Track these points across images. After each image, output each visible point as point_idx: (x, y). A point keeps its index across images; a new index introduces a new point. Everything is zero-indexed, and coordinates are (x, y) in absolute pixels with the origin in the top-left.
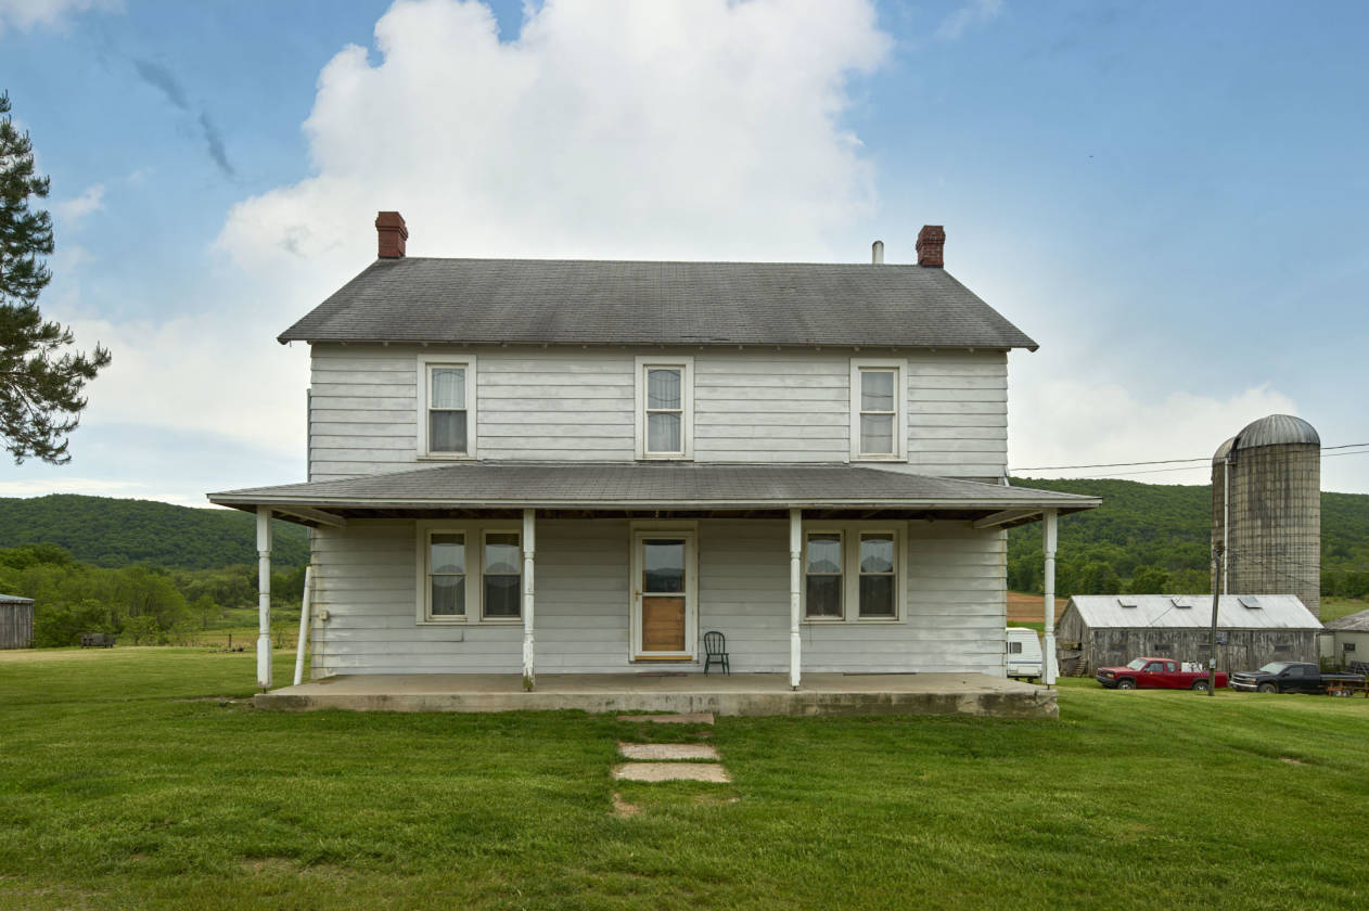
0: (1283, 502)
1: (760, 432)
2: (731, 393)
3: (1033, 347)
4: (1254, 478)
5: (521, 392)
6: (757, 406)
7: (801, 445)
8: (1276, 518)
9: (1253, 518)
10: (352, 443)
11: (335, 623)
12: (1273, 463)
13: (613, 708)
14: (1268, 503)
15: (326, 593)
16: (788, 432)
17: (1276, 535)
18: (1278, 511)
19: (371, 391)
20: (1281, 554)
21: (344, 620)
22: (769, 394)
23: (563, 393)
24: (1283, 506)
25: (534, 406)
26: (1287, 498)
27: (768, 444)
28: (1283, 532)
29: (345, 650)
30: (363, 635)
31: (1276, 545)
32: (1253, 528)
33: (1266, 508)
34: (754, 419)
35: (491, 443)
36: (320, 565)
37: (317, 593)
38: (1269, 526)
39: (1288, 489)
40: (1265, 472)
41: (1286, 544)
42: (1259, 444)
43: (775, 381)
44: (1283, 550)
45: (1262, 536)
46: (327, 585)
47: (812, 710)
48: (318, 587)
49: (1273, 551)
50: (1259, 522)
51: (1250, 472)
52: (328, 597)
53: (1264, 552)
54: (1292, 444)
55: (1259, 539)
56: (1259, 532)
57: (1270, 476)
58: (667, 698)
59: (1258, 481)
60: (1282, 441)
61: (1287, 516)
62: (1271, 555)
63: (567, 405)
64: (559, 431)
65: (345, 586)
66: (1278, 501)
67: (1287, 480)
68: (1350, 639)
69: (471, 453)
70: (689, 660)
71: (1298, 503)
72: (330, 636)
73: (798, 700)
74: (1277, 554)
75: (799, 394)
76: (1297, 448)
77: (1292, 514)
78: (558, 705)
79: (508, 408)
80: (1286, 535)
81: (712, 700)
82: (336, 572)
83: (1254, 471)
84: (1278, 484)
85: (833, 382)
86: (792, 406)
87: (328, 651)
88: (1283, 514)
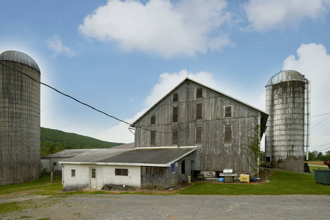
0: (19, 92)
4: (5, 76)
8: (15, 99)
9: (4, 98)
12: (14, 71)
14: (12, 91)
17: (16, 108)
18: (17, 96)
20: (18, 117)
24: (19, 94)
26: (21, 90)
28: (19, 107)
31: (16, 113)
32: (4, 103)
33: (11, 93)
38: (12, 103)
39: (22, 86)
40: (10, 75)
41: (21, 113)
42: (7, 59)
44: (19, 116)
45: (9, 108)
49: (14, 116)
50: (7, 100)
51: (3, 73)
53: (10, 116)
54: (25, 65)
55: (7, 109)
56: (7, 105)
57: (12, 77)
59: (7, 78)
60: (19, 61)
61: (21, 100)
62: (13, 117)
66: (17, 91)
67: (21, 81)
68: (55, 160)
71: (27, 94)
74: (16, 117)
76: (27, 68)
77: (24, 99)
80: (21, 109)
83: (5, 73)
84: (17, 83)
88: (19, 98)
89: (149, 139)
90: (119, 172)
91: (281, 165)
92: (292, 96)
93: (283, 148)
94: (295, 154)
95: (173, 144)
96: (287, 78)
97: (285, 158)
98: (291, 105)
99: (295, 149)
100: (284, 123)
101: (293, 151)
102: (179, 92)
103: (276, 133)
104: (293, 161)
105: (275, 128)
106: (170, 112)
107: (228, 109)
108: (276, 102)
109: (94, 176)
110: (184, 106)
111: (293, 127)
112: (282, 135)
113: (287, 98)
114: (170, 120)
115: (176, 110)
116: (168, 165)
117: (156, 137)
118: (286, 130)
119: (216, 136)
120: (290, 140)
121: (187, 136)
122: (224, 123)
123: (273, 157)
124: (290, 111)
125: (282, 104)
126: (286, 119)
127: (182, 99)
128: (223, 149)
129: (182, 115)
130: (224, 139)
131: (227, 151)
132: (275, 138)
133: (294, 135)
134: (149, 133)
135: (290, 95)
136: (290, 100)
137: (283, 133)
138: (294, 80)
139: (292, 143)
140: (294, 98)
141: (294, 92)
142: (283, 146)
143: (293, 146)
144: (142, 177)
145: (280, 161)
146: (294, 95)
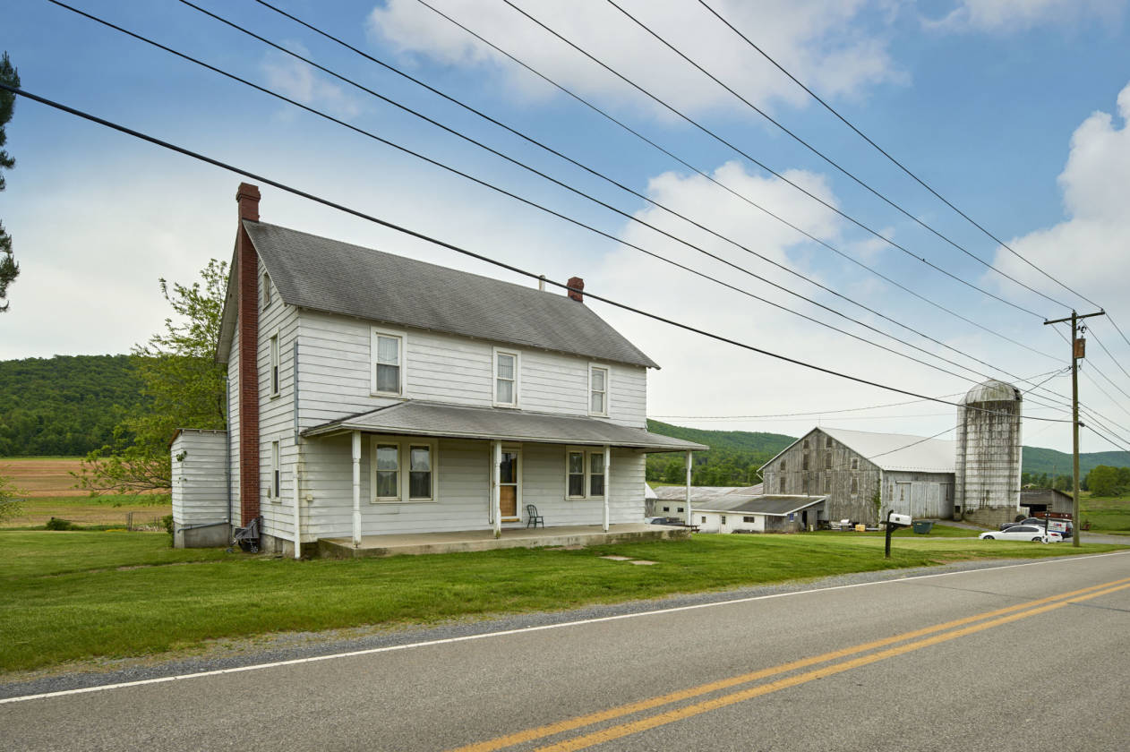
1: (551, 396)
2: (539, 374)
3: (658, 368)
5: (432, 359)
6: (549, 382)
7: (567, 405)
10: (326, 380)
11: (316, 503)
13: (537, 545)
15: (311, 483)
16: (563, 398)
19: (341, 346)
21: (322, 501)
22: (555, 376)
23: (456, 362)
25: (440, 368)
27: (554, 403)
29: (323, 521)
30: (335, 511)
34: (548, 389)
35: (415, 389)
36: (305, 463)
37: (303, 483)
43: (556, 370)
46: (311, 477)
47: (614, 541)
48: (304, 478)
52: (311, 485)
58: (559, 539)
63: (458, 370)
64: (453, 385)
65: (323, 478)
69: (405, 395)
70: (518, 520)
72: (312, 512)
73: (608, 536)
75: (568, 378)
78: (513, 545)
79: (424, 368)
81: (577, 539)
82: (317, 468)
85: (580, 373)
86: (565, 384)
87: (311, 522)
89: (778, 486)
90: (746, 519)
91: (972, 518)
92: (988, 422)
93: (975, 495)
94: (991, 503)
95: (803, 492)
96: (982, 397)
97: (977, 508)
98: (987, 435)
99: (991, 495)
100: (977, 459)
101: (988, 499)
102: (809, 439)
103: (968, 472)
104: (987, 512)
105: (968, 465)
106: (800, 458)
107: (855, 461)
108: (969, 429)
109: (724, 523)
110: (814, 454)
111: (988, 465)
112: (975, 476)
113: (981, 425)
114: (801, 467)
115: (806, 457)
116: (785, 514)
117: (786, 485)
118: (979, 469)
119: (844, 487)
120: (984, 484)
121: (817, 486)
122: (851, 474)
123: (964, 506)
124: (985, 443)
125: (976, 432)
126: (979, 454)
127: (812, 447)
128: (850, 500)
129: (812, 464)
130: (850, 490)
131: (853, 502)
132: (968, 480)
133: (990, 476)
134: (778, 480)
135: (985, 421)
136: (986, 428)
137: (976, 473)
138: (991, 400)
139: (987, 488)
140: (991, 425)
141: (992, 417)
142: (975, 491)
143: (988, 492)
144: (765, 523)
145: (971, 512)
146: (991, 420)
